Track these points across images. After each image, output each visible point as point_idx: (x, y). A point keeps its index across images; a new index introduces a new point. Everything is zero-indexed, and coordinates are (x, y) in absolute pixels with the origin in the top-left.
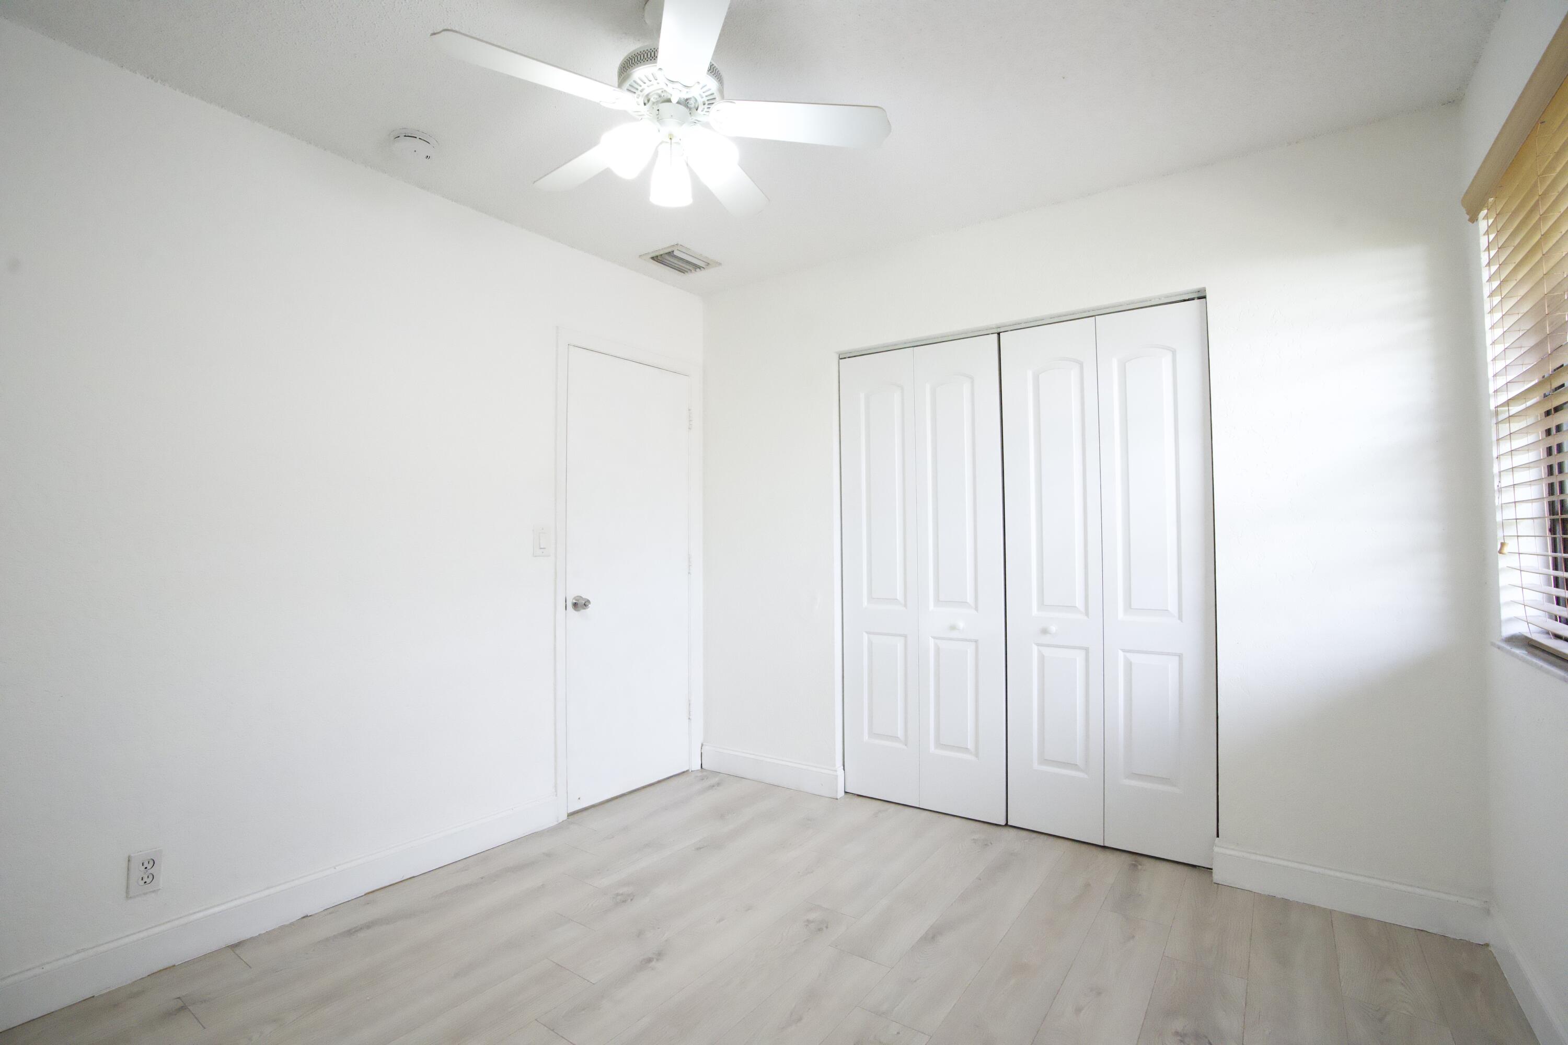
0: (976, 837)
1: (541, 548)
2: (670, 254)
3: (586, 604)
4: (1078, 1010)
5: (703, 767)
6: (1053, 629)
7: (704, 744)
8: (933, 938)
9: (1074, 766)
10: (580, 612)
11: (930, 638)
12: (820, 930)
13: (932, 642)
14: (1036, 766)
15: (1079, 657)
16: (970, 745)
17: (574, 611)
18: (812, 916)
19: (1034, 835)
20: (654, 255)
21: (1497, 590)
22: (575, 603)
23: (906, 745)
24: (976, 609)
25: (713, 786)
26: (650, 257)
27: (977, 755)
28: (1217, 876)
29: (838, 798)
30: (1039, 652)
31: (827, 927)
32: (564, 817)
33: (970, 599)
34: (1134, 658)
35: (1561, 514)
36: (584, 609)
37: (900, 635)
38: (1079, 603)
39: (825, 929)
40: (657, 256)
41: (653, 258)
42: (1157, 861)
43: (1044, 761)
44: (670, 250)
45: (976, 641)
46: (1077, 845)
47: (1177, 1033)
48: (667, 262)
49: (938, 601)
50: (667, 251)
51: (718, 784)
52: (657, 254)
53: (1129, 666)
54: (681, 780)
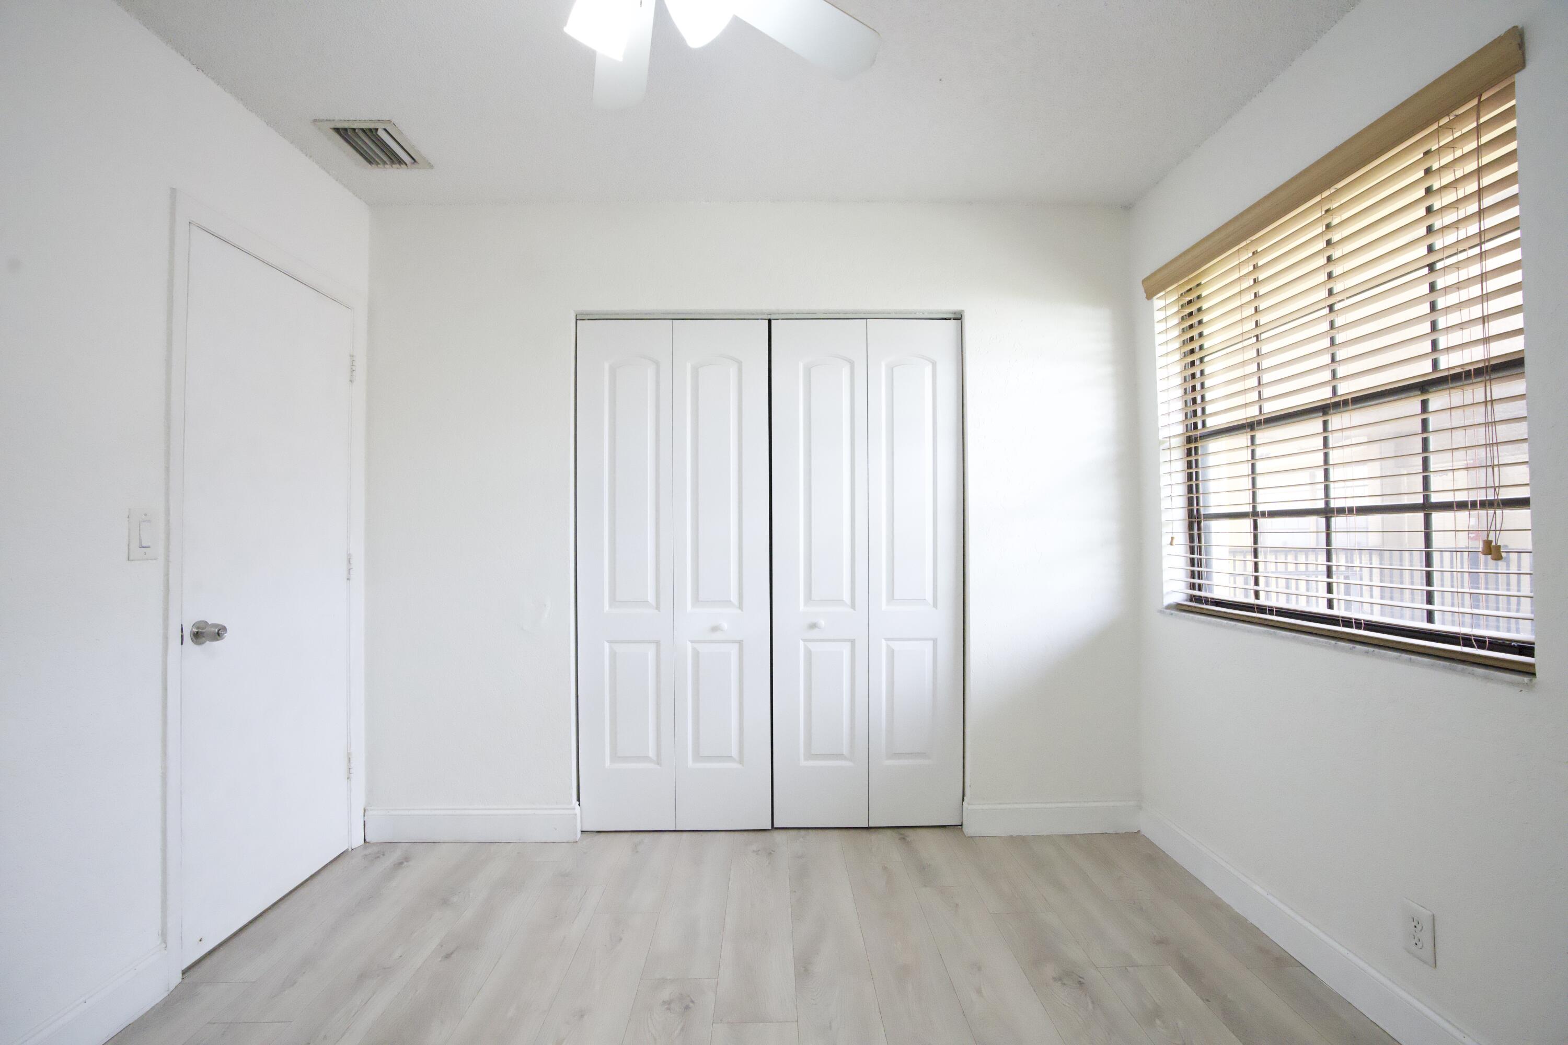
0: (754, 847)
1: (143, 547)
2: (371, 133)
3: (219, 633)
4: (979, 991)
5: (367, 840)
6: (822, 623)
7: (368, 808)
8: (806, 970)
9: (840, 756)
10: (204, 646)
11: (688, 642)
12: (687, 1008)
13: (689, 645)
14: (803, 763)
15: (846, 649)
16: (734, 752)
17: (195, 646)
18: (666, 993)
19: (803, 832)
20: (339, 125)
21: (1161, 571)
22: (197, 632)
23: (658, 764)
24: (741, 607)
25: (401, 863)
26: (333, 126)
27: (741, 761)
28: (969, 830)
29: (577, 840)
30: (805, 646)
31: (693, 1002)
32: (178, 978)
33: (734, 598)
34: (895, 645)
35: (1197, 518)
36: (218, 640)
37: (649, 642)
38: (847, 597)
39: (691, 1005)
40: (346, 130)
41: (337, 130)
42: (915, 829)
43: (810, 756)
44: (372, 126)
45: (740, 643)
46: (845, 832)
47: (1055, 979)
48: (360, 143)
49: (696, 600)
50: (364, 126)
51: (407, 859)
52: (346, 125)
53: (891, 653)
54: (338, 868)
